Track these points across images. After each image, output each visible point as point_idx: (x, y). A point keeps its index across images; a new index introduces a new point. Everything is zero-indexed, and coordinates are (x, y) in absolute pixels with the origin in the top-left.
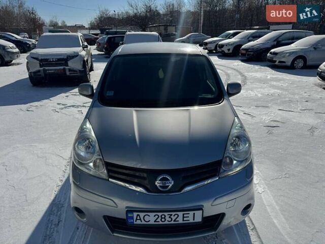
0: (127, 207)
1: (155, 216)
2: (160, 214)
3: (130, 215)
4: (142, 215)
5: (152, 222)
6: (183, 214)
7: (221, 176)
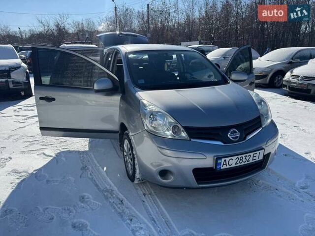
0: (215, 156)
1: (236, 159)
2: (239, 157)
3: (218, 162)
4: (227, 159)
5: (234, 165)
6: (254, 154)
7: (263, 126)
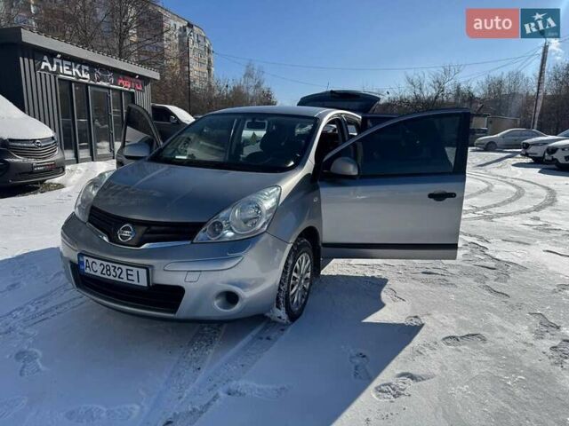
1: (101, 264)
2: (105, 263)
3: (81, 259)
6: (127, 270)
